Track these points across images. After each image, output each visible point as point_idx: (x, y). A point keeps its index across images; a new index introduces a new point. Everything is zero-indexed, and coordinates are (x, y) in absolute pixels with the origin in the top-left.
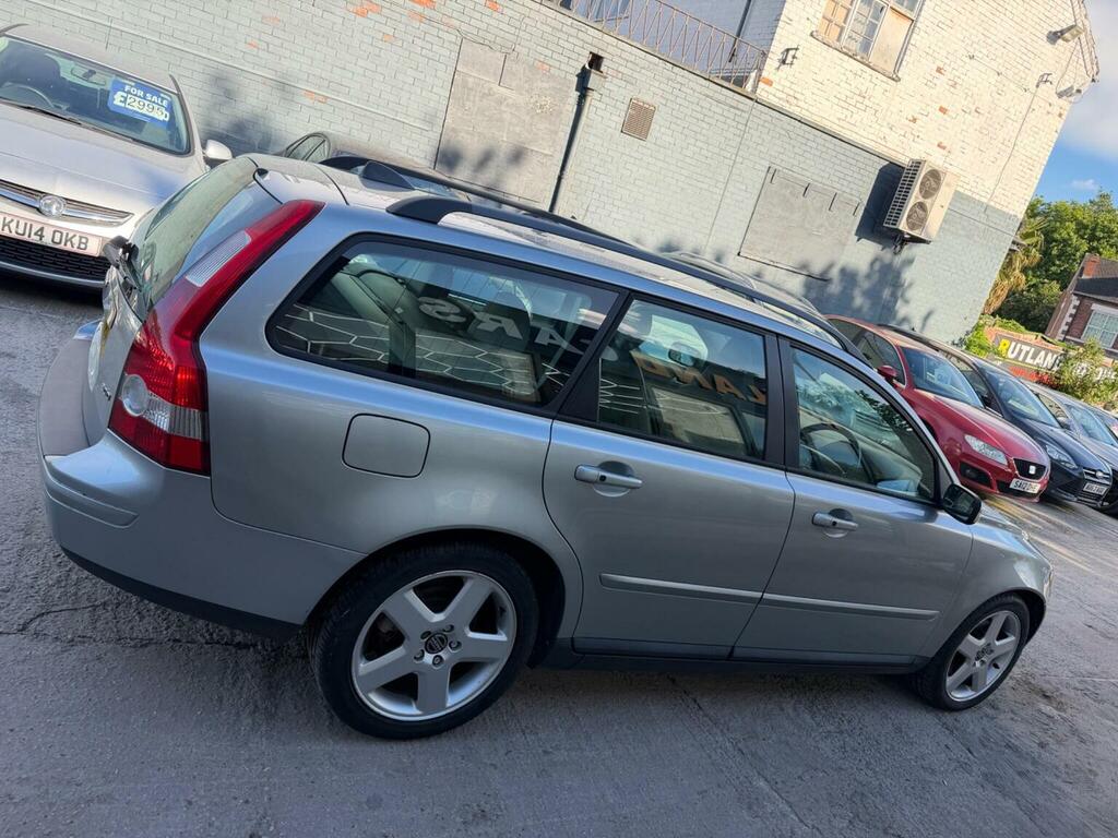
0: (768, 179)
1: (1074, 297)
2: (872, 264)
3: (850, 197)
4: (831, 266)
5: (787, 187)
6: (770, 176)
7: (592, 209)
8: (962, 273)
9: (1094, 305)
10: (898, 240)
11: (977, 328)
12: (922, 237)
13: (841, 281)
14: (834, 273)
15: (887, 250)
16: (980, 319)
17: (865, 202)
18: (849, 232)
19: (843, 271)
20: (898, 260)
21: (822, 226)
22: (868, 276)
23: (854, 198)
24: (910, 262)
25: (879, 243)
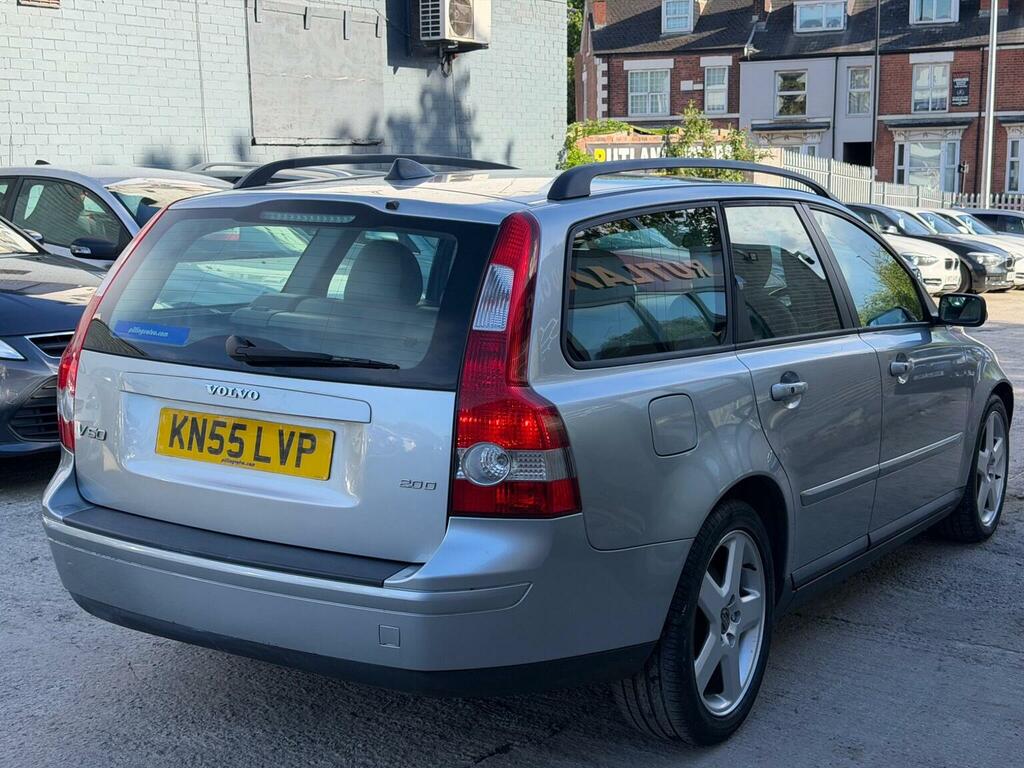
0: (251, 17)
1: (598, 61)
2: (422, 100)
3: (362, 11)
4: (374, 121)
5: (279, 20)
6: (251, 11)
7: (17, 140)
8: (527, 76)
9: (626, 62)
10: (443, 54)
11: (569, 144)
12: (476, 41)
13: (395, 138)
14: (382, 130)
15: (433, 73)
16: (569, 130)
17: (384, 13)
18: (380, 63)
19: (391, 123)
20: (450, 83)
21: (344, 66)
22: (424, 120)
23: (368, 12)
24: (465, 81)
25: (421, 67)
